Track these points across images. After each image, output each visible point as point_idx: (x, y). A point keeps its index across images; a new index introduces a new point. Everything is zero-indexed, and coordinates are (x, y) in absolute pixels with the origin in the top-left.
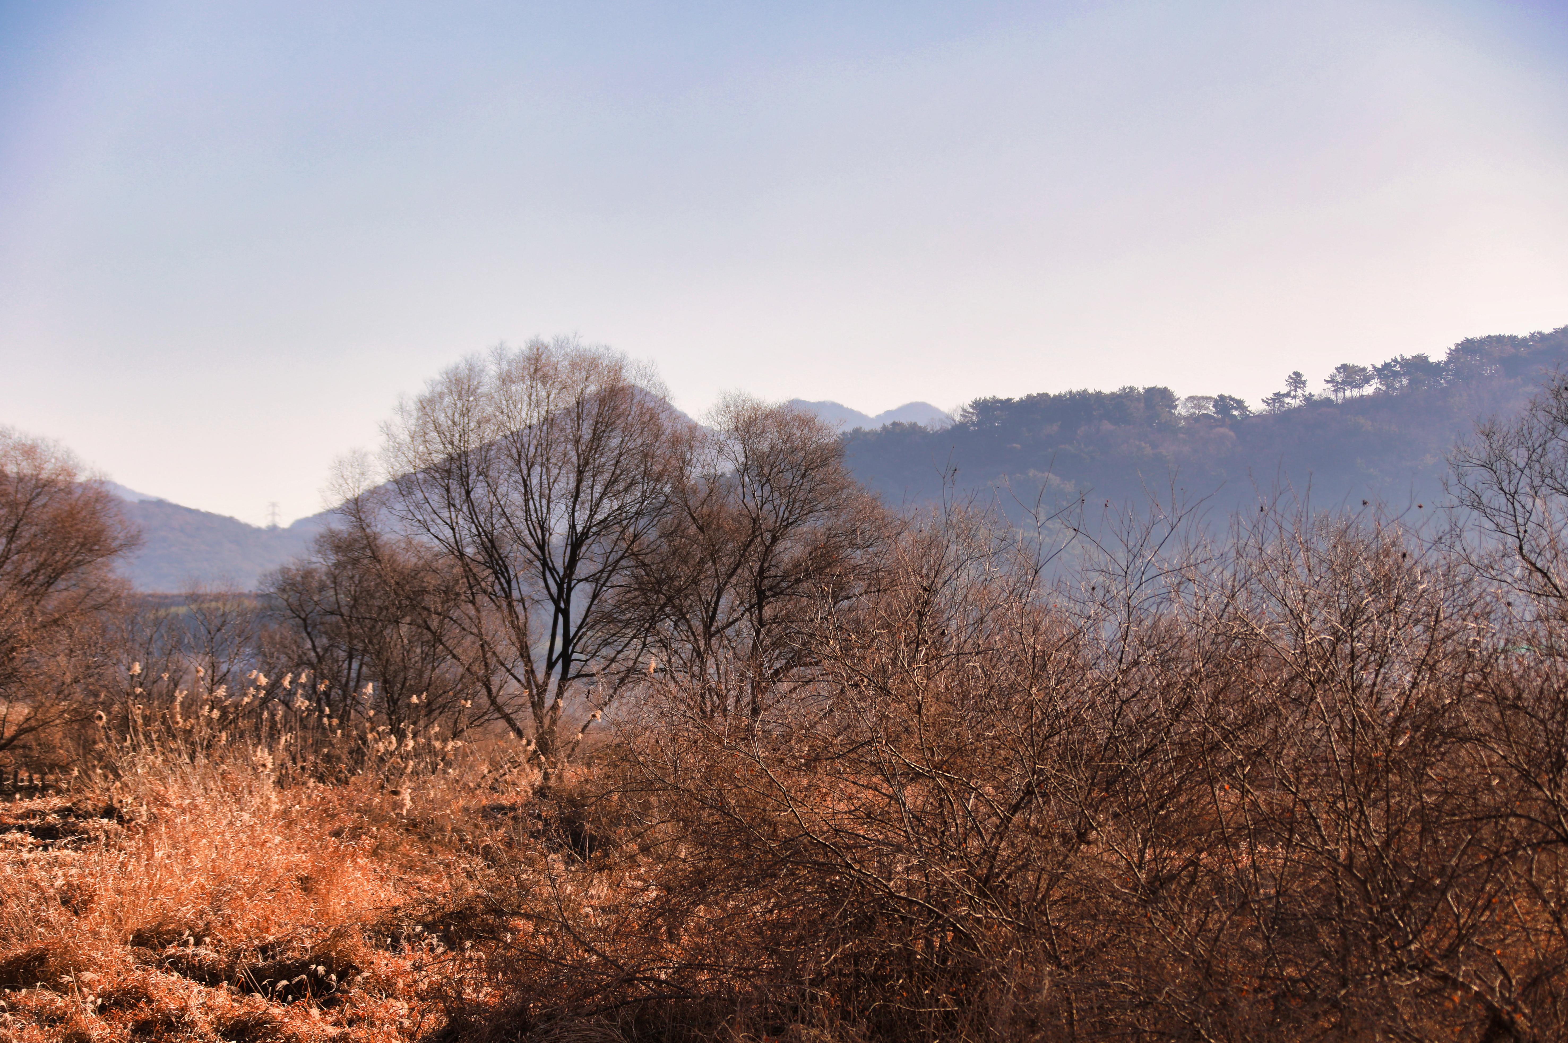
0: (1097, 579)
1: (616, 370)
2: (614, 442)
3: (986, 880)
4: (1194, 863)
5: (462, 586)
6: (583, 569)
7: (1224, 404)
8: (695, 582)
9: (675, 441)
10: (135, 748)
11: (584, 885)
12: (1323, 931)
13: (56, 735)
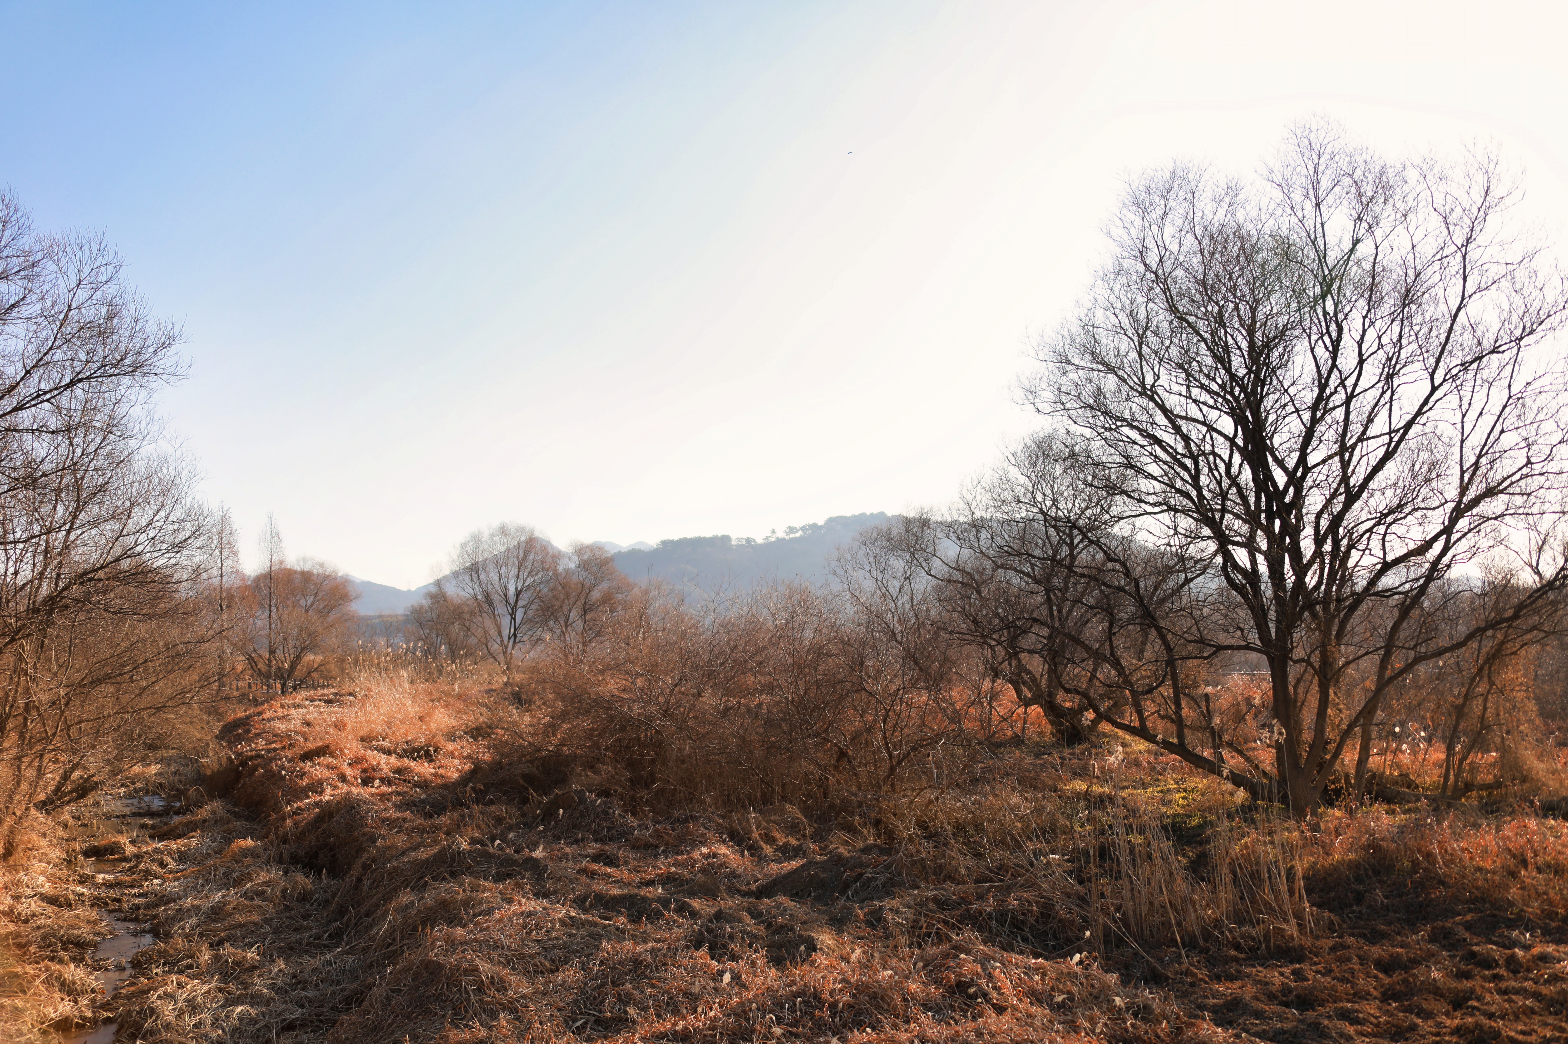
0: (703, 603)
1: (532, 532)
2: (531, 557)
3: (666, 711)
4: (739, 702)
5: (477, 610)
6: (521, 603)
7: (748, 540)
8: (561, 607)
9: (553, 556)
10: (360, 671)
11: (522, 717)
12: (783, 724)
13: (332, 666)
